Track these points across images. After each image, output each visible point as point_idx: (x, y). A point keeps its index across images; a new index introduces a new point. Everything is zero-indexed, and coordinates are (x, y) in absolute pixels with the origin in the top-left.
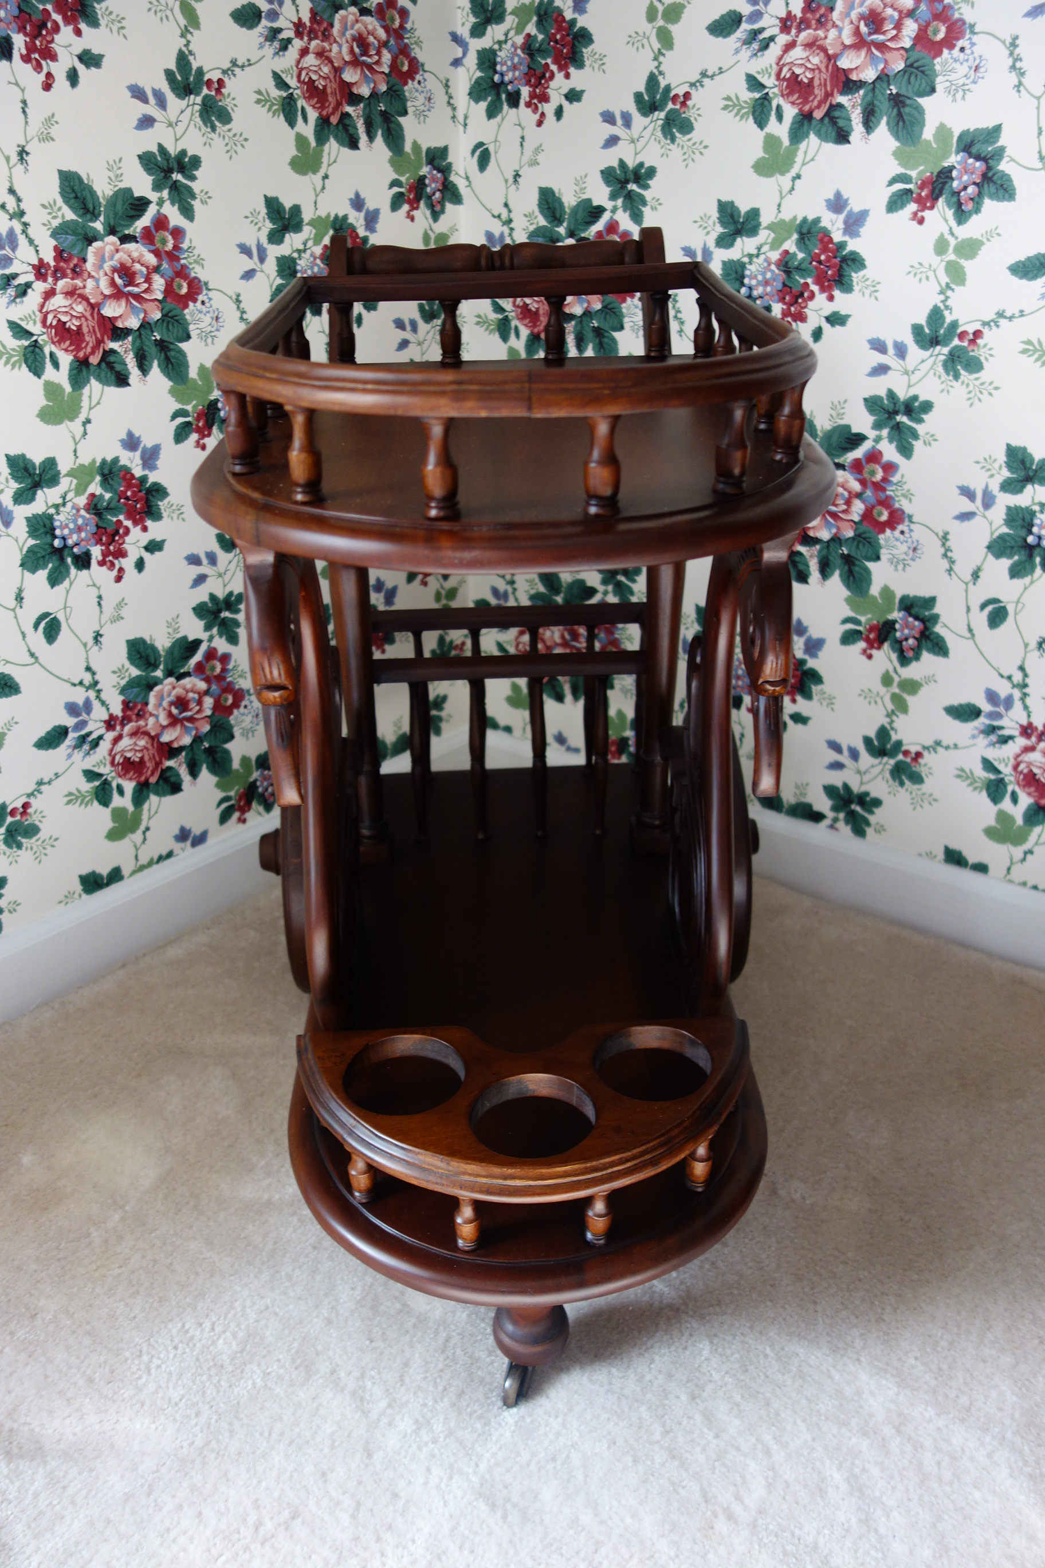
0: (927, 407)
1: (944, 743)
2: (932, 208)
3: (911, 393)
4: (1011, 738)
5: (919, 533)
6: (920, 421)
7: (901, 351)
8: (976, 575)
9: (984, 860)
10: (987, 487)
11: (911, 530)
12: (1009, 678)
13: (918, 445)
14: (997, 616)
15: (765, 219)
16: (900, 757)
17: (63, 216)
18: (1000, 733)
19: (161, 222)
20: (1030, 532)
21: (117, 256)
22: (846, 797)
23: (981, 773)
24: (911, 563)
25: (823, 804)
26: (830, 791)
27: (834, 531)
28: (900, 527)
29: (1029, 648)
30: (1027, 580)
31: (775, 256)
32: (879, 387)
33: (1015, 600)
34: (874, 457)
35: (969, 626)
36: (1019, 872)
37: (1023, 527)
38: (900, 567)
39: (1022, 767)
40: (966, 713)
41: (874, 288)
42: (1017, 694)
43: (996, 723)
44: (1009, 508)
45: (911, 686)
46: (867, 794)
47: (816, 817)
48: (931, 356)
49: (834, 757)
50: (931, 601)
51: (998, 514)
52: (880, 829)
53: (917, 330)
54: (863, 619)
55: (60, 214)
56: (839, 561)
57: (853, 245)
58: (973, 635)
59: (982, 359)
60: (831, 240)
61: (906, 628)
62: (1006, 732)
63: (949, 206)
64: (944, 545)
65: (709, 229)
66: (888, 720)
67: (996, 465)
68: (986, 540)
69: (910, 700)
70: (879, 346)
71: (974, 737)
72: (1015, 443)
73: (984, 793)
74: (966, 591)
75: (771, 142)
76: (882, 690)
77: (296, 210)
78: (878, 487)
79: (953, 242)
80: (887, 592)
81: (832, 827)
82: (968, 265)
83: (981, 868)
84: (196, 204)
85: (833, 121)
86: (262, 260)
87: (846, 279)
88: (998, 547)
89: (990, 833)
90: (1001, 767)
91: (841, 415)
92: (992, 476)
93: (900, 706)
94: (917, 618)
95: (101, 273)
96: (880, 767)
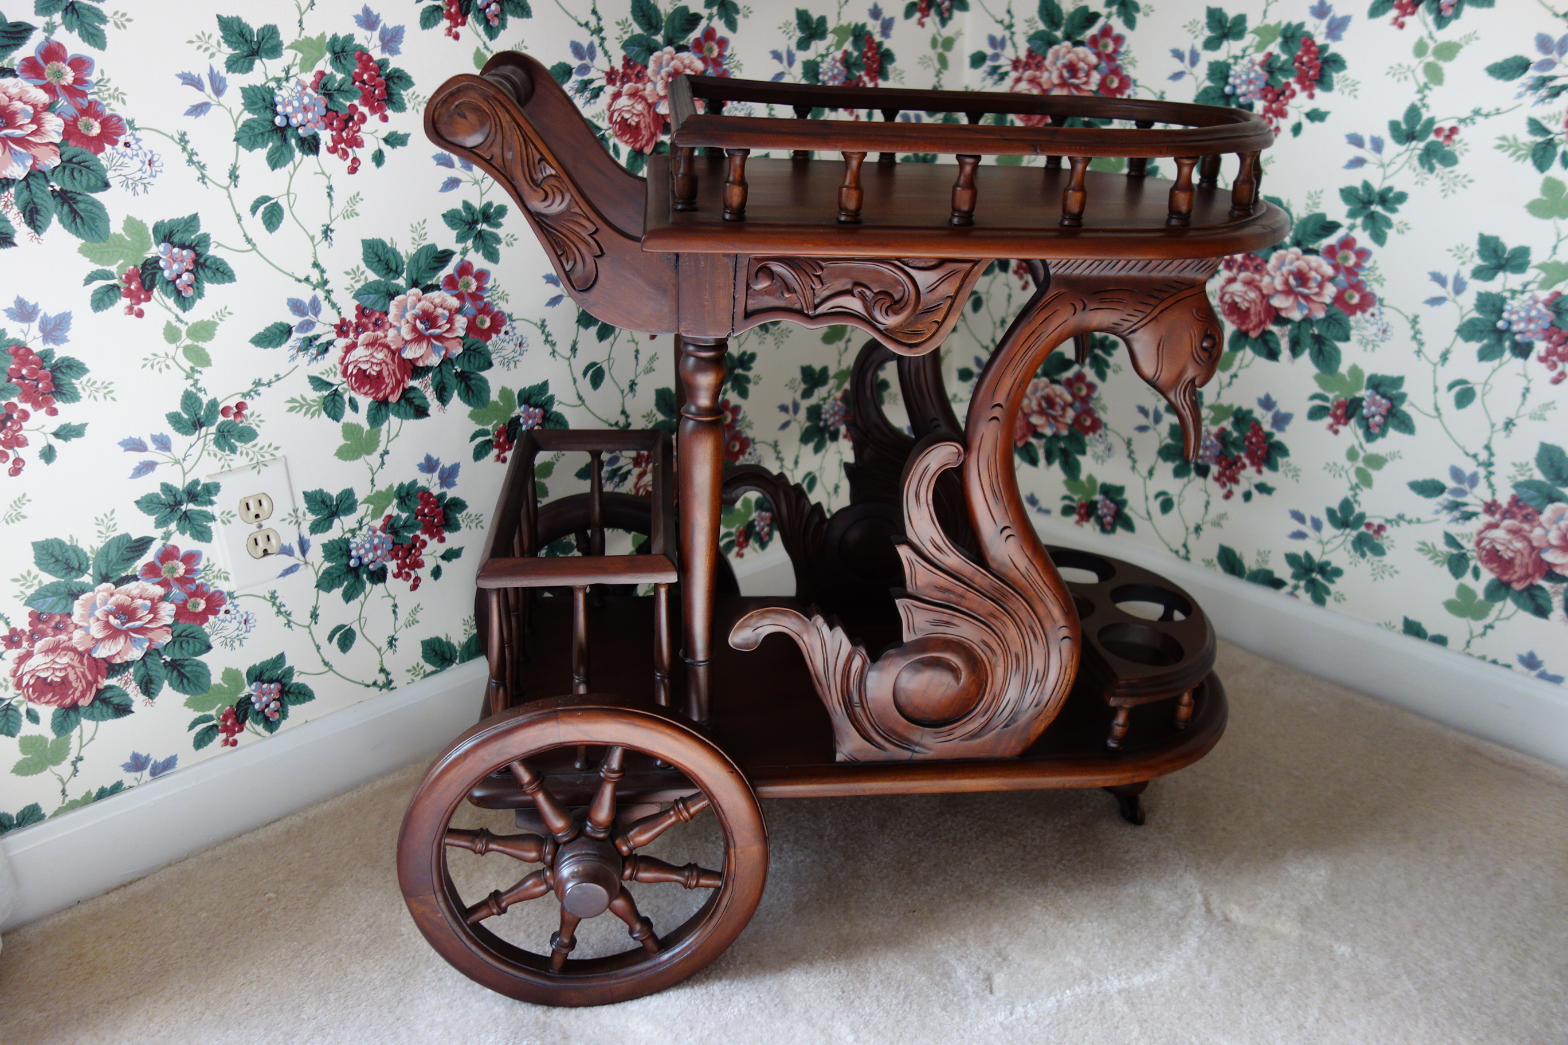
0: (1401, 197)
2: (1412, 13)
3: (1387, 184)
4: (1475, 514)
5: (1389, 316)
6: (1394, 210)
7: (1378, 145)
8: (1444, 357)
9: (1443, 632)
12: (1475, 456)
13: (1391, 233)
14: (1465, 396)
15: (1251, 24)
16: (1363, 529)
17: (632, 31)
18: (1464, 509)
19: (709, 34)
21: (673, 63)
22: (1308, 565)
23: (1442, 547)
24: (1380, 344)
25: (1283, 571)
26: (1292, 559)
27: (1306, 312)
28: (1371, 310)
29: (1496, 428)
30: (1496, 363)
31: (1259, 57)
32: (1355, 179)
33: (1483, 381)
34: (1347, 243)
36: (1478, 646)
37: (1493, 312)
38: (1370, 347)
39: (1485, 543)
40: (1429, 488)
41: (1353, 88)
42: (1482, 472)
43: (1460, 500)
45: (1377, 462)
46: (1328, 563)
47: (1277, 584)
48: (1407, 150)
49: (1296, 526)
50: (1398, 381)
51: (1468, 300)
52: (1340, 598)
53: (1394, 126)
54: (1331, 396)
55: (630, 29)
56: (1309, 341)
57: (1335, 48)
58: (1439, 415)
60: (1313, 43)
61: (1373, 405)
62: (1470, 509)
64: (1413, 327)
65: (1198, 33)
66: (1352, 493)
68: (1456, 323)
69: (1375, 474)
70: (1356, 140)
71: (1437, 512)
72: (1488, 232)
73: (1446, 568)
76: (1347, 464)
77: (822, 20)
78: (1351, 272)
79: (1432, 45)
80: (1355, 371)
81: (1292, 594)
82: (1447, 67)
83: (1440, 640)
84: (739, 18)
86: (791, 63)
87: (1326, 79)
88: (1468, 331)
89: (1450, 606)
90: (1464, 542)
91: (1316, 204)
92: (1463, 263)
93: (1364, 479)
94: (1384, 396)
95: (659, 78)
96: (1342, 538)
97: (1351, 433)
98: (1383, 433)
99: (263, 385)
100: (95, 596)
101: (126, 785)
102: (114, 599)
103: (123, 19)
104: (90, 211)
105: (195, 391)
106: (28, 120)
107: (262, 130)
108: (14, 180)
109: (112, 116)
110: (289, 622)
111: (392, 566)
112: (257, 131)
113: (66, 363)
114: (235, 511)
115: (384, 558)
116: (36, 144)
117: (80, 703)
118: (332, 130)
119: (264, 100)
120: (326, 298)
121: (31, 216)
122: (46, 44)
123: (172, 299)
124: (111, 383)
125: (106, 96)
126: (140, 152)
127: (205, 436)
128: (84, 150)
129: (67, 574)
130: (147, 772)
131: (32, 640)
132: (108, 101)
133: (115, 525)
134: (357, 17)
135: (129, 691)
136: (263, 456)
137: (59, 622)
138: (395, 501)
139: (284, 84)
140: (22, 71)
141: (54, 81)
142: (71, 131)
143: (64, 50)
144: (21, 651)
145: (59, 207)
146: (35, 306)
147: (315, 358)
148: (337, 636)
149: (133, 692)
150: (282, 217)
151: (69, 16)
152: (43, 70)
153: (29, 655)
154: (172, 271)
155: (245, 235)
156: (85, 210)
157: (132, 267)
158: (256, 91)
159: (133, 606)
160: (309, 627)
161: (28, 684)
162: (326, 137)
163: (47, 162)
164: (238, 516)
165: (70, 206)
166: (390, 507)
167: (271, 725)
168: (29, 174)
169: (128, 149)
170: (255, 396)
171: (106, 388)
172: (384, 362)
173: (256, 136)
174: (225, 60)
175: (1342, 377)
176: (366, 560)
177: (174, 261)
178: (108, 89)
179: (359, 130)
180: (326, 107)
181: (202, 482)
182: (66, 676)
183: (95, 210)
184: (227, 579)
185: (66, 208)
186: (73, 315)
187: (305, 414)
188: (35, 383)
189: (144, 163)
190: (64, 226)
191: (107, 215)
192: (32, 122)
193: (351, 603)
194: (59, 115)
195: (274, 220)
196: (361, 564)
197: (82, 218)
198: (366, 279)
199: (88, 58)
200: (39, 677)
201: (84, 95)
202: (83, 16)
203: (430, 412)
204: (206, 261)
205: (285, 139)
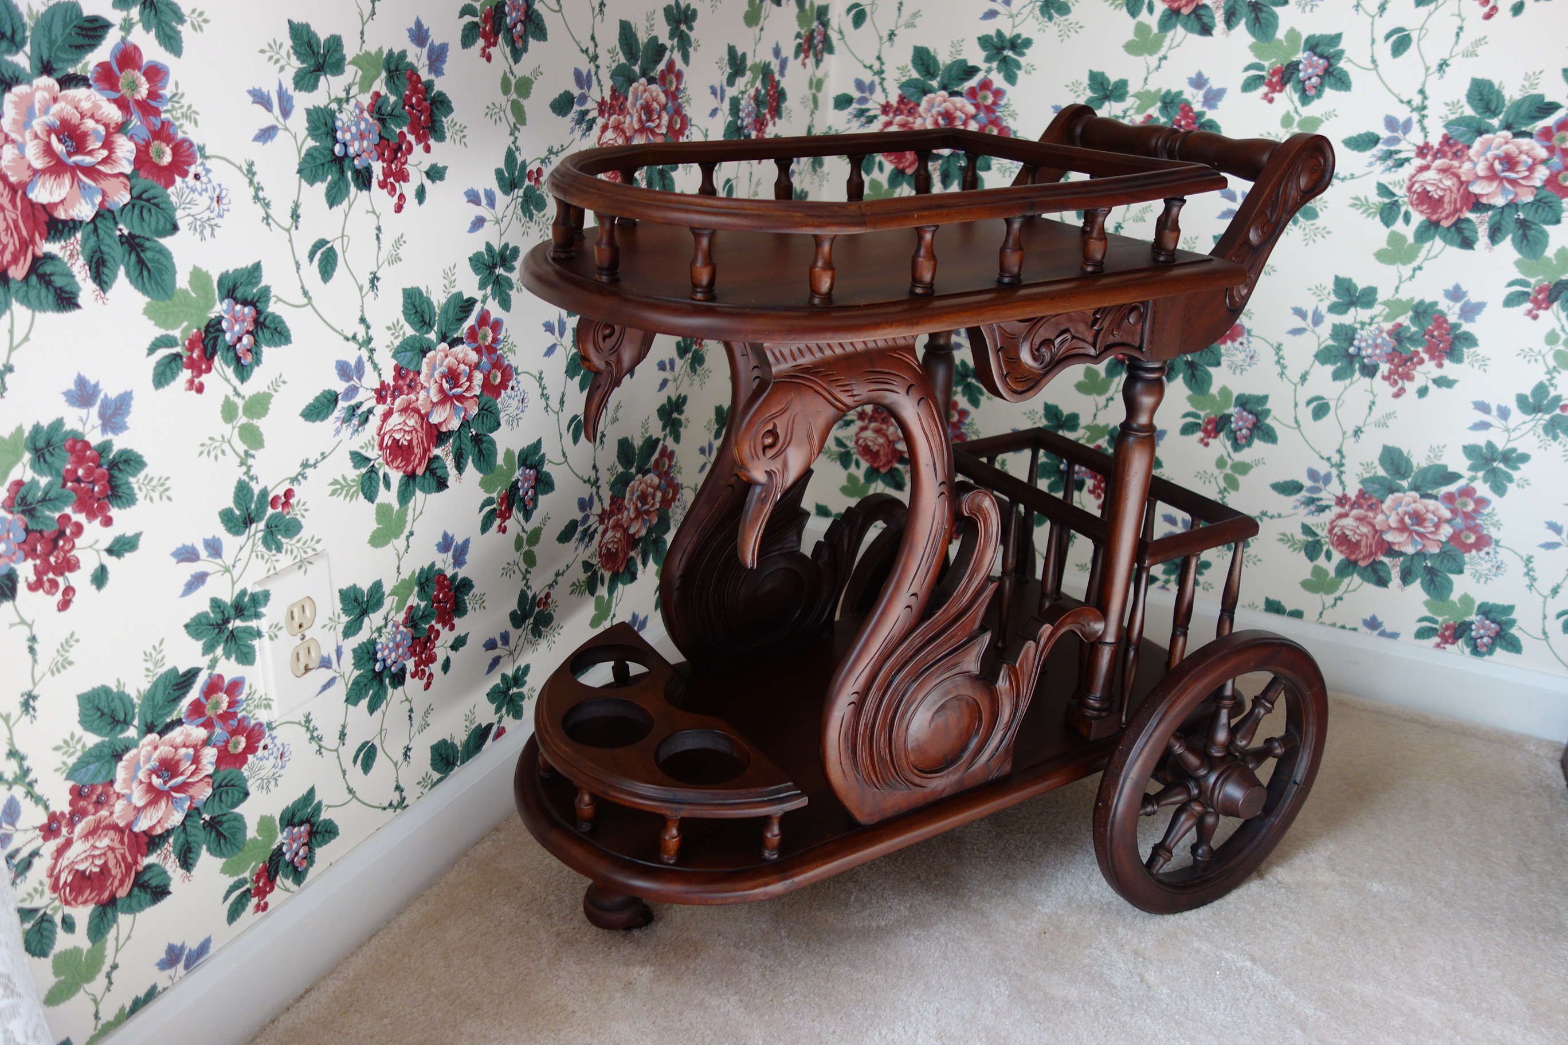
1: (1270, 514)
4: (1328, 507)
5: (1256, 344)
8: (1304, 378)
9: (1300, 608)
10: (1317, 308)
11: (1249, 342)
12: (1329, 459)
18: (1319, 503)
20: (1351, 344)
24: (1248, 368)
28: (1240, 339)
29: (1346, 436)
30: (1347, 382)
33: (1337, 397)
35: (1296, 418)
36: (1329, 616)
37: (1345, 340)
38: (1238, 371)
39: (1336, 530)
43: (1315, 496)
44: (1334, 326)
45: (1243, 468)
51: (1325, 330)
54: (1202, 414)
58: (1299, 426)
59: (1318, 209)
61: (1240, 420)
62: (1324, 503)
63: (1295, 91)
64: (1277, 354)
65: (1080, 93)
66: (1220, 496)
67: (1326, 292)
68: (1314, 350)
71: (1295, 507)
72: (1343, 274)
73: (1303, 553)
74: (1295, 391)
75: (1142, 30)
76: (1217, 472)
83: (1297, 614)
85: (1199, 18)
88: (1324, 356)
89: (1306, 585)
90: (1318, 531)
92: (1321, 300)
94: (1250, 412)
97: (1220, 445)
98: (1249, 444)
99: (310, 466)
100: (139, 753)
101: (160, 988)
102: (158, 752)
103: (200, 19)
104: (158, 261)
105: (247, 480)
106: (99, 144)
107: (323, 161)
108: (81, 222)
109: (185, 140)
110: (320, 747)
111: (410, 665)
112: (318, 162)
113: (124, 457)
114: (282, 624)
115: (403, 657)
116: (106, 175)
117: (118, 895)
118: (383, 161)
119: (326, 125)
120: (370, 358)
121: (97, 268)
122: (123, 46)
123: (232, 368)
124: (167, 479)
125: (179, 115)
126: (209, 186)
127: (254, 535)
128: (155, 183)
129: (112, 729)
130: (181, 966)
131: (72, 824)
132: (181, 121)
133: (163, 658)
134: (410, 30)
135: (167, 868)
136: (306, 552)
137: (101, 795)
138: (416, 589)
139: (345, 106)
140: (96, 80)
141: (128, 95)
142: (142, 160)
143: (140, 55)
144: (60, 840)
145: (127, 256)
146: (96, 386)
147: (357, 430)
148: (361, 756)
149: (172, 868)
150: (336, 264)
151: (148, 10)
152: (117, 79)
153: (68, 843)
154: (233, 333)
155: (302, 287)
156: (152, 260)
157: (195, 330)
158: (320, 114)
159: (177, 758)
160: (337, 750)
161: (65, 883)
162: (378, 168)
163: (116, 199)
164: (284, 629)
165: (138, 256)
166: (412, 597)
167: (298, 875)
168: (98, 215)
169: (198, 183)
170: (302, 481)
171: (162, 485)
172: (415, 429)
173: (316, 167)
174: (293, 75)
175: (1213, 397)
176: (389, 662)
177: (236, 321)
178: (182, 107)
179: (405, 162)
180: (380, 135)
181: (249, 592)
182: (106, 863)
183: (162, 259)
184: (268, 706)
185: (133, 257)
186: (134, 395)
187: (345, 497)
188: (91, 486)
189: (212, 199)
190: (131, 281)
191: (173, 265)
192: (103, 147)
193: (375, 713)
194: (131, 138)
195: (329, 268)
196: (385, 667)
197: (149, 271)
198: (404, 334)
199: (164, 66)
200: (77, 871)
201: (157, 112)
202: (161, 12)
203: (449, 483)
204: (265, 319)
205: (342, 172)
